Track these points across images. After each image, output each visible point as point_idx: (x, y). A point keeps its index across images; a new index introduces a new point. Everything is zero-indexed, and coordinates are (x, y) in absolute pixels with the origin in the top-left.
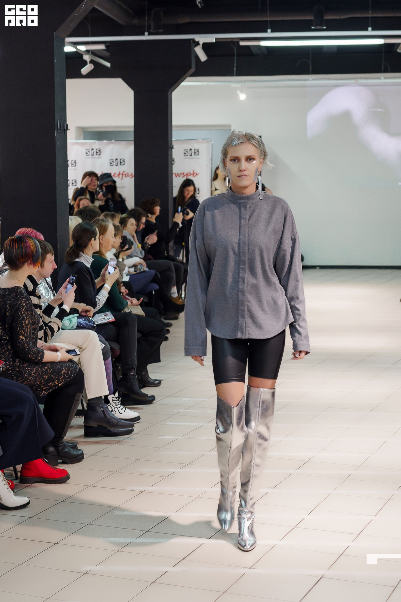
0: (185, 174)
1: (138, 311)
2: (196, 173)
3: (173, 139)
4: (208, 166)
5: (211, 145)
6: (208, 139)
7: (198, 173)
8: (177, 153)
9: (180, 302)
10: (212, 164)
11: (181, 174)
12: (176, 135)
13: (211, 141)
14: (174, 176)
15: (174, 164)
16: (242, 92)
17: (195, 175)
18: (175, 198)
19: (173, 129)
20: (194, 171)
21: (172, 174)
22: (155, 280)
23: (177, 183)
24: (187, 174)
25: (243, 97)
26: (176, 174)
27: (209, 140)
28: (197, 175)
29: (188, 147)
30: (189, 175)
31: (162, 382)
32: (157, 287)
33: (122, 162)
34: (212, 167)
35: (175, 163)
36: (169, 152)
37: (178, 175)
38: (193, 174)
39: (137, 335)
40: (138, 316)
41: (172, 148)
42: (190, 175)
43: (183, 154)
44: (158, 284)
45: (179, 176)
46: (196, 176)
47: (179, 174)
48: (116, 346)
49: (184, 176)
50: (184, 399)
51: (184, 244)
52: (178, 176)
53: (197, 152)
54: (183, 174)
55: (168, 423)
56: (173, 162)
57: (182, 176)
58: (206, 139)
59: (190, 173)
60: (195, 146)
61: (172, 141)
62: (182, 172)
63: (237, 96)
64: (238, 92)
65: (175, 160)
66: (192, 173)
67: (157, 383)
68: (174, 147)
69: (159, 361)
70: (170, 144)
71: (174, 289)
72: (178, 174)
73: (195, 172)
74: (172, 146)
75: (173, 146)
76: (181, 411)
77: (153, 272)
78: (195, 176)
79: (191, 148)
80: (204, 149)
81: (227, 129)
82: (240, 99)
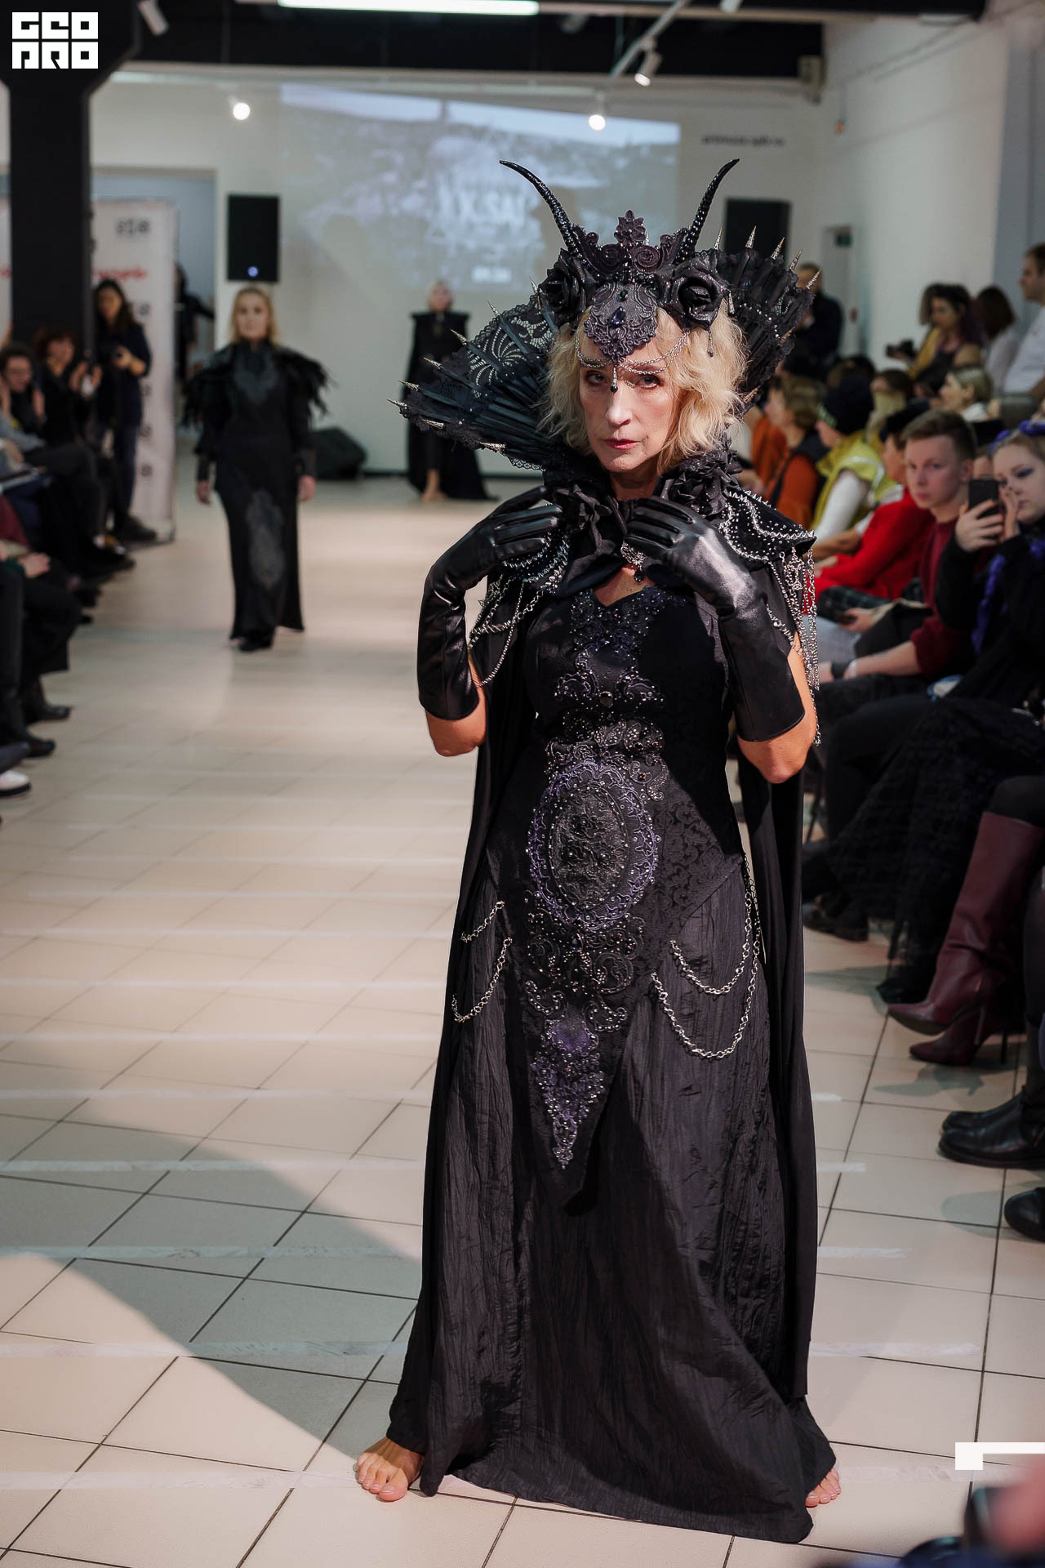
3: (94, 198)
4: (168, 257)
5: (174, 213)
6: (170, 198)
7: (144, 272)
8: (102, 226)
12: (99, 189)
13: (175, 204)
16: (240, 100)
17: (141, 276)
19: (94, 174)
20: (138, 267)
21: (90, 272)
24: (126, 274)
25: (241, 111)
27: (171, 201)
29: (124, 214)
31: (72, 711)
35: (98, 249)
36: (84, 224)
41: (91, 214)
43: (115, 229)
53: (144, 227)
56: (93, 248)
58: (164, 199)
60: (140, 213)
61: (90, 200)
63: (227, 111)
65: (98, 243)
67: (63, 715)
68: (96, 214)
69: (65, 667)
70: (86, 207)
73: (141, 270)
74: (90, 211)
75: (93, 212)
79: (130, 217)
80: (160, 222)
81: (205, 178)
82: (233, 115)
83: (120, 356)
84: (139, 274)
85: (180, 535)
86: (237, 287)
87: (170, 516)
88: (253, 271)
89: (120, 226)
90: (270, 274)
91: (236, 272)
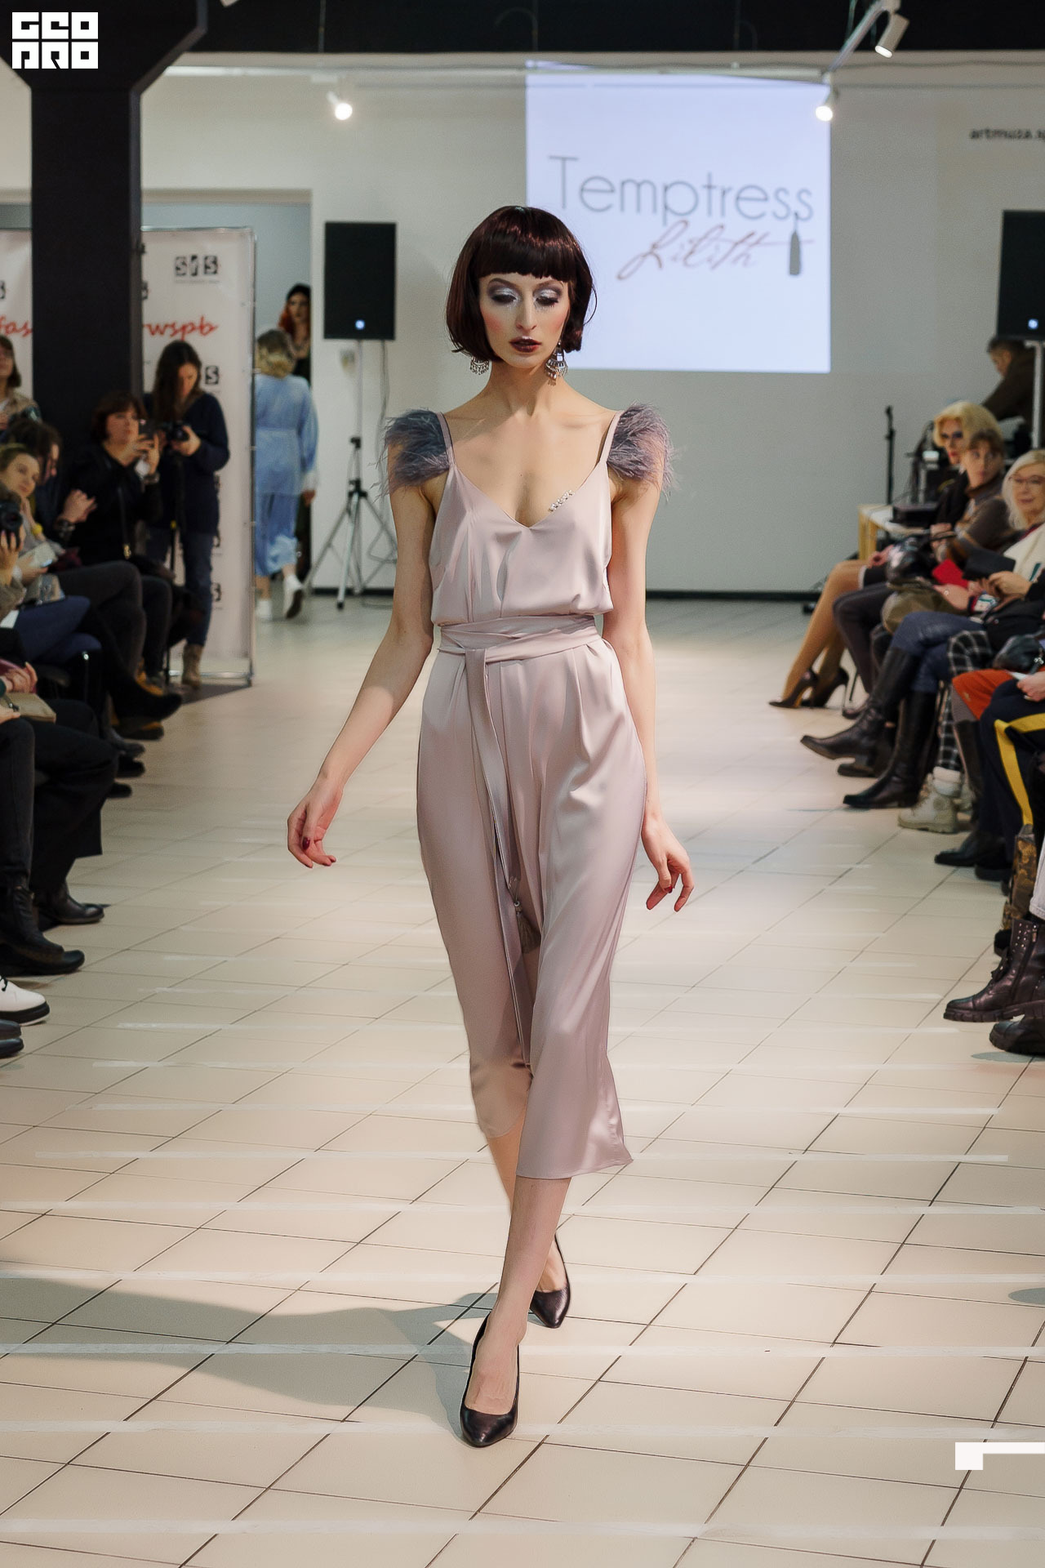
0: (178, 327)
1: (40, 709)
2: (208, 324)
3: (144, 228)
4: (243, 304)
5: (250, 247)
6: (245, 227)
7: (214, 326)
8: (155, 265)
10: (254, 300)
11: (166, 326)
12: (151, 218)
13: (252, 234)
14: (146, 332)
15: (146, 298)
16: (341, 97)
17: (206, 329)
18: (148, 398)
19: (145, 199)
20: (202, 319)
21: (140, 326)
22: (88, 624)
23: (153, 349)
24: (184, 328)
25: (343, 111)
26: (154, 327)
27: (247, 230)
28: (212, 329)
29: (186, 249)
30: (189, 328)
31: (105, 911)
32: (96, 644)
34: (254, 308)
35: (151, 295)
36: (133, 262)
37: (157, 330)
38: (202, 327)
39: (33, 778)
40: (38, 724)
41: (141, 250)
42: (193, 329)
43: (172, 269)
44: (99, 636)
45: (162, 333)
46: (212, 334)
47: (162, 327)
49: (176, 332)
50: (168, 958)
51: (174, 525)
52: (157, 335)
54: (173, 326)
55: (120, 1026)
56: (144, 294)
57: (169, 331)
58: (237, 228)
59: (192, 324)
60: (207, 247)
61: (140, 232)
62: (170, 322)
63: (327, 110)
64: (332, 98)
65: (150, 287)
66: (197, 324)
67: (93, 915)
68: (148, 248)
69: (96, 850)
70: (134, 241)
72: (158, 327)
73: (205, 323)
74: (140, 246)
75: (143, 247)
76: (158, 990)
77: (82, 603)
78: (205, 334)
79: (194, 252)
80: (232, 257)
81: (298, 202)
82: (335, 117)
83: (186, 437)
84: (204, 328)
85: (255, 680)
86: (341, 346)
87: (246, 654)
88: (360, 325)
90: (382, 328)
91: (337, 327)
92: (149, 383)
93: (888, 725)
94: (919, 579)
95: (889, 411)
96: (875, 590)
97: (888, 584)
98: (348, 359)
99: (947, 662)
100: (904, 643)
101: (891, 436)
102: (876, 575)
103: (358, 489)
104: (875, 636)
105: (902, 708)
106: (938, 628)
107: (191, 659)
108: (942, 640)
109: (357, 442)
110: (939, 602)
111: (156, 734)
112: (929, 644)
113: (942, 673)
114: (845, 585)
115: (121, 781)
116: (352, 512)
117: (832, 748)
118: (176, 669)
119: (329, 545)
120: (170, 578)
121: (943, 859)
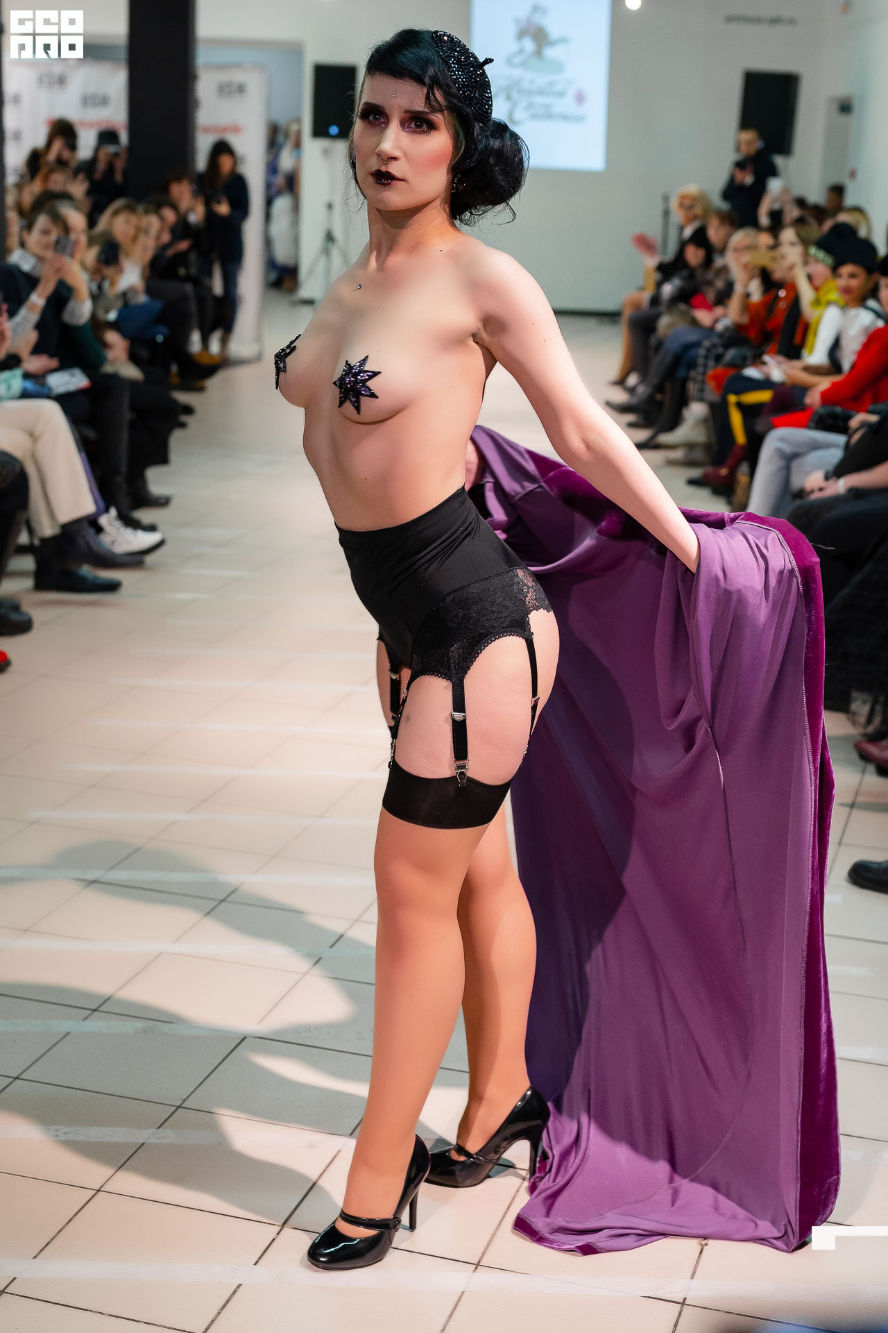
1: (131, 372)
2: (238, 127)
3: (198, 63)
4: (261, 115)
5: (267, 76)
6: (264, 63)
8: (206, 87)
9: (204, 360)
10: (270, 113)
11: (213, 129)
12: (203, 56)
13: (268, 68)
14: (198, 131)
15: (198, 109)
19: (199, 45)
21: (194, 127)
22: (161, 318)
24: (225, 129)
26: (203, 128)
27: (265, 66)
28: (240, 130)
29: (224, 77)
30: (228, 130)
31: (171, 500)
32: (165, 330)
33: (104, 101)
35: (201, 107)
36: (191, 85)
37: (207, 130)
39: (127, 416)
40: (132, 384)
41: (196, 77)
44: (168, 325)
48: (91, 434)
49: (217, 131)
52: (206, 133)
53: (241, 89)
54: (216, 127)
56: (197, 106)
58: (259, 64)
60: (237, 77)
61: (195, 65)
65: (201, 102)
67: (163, 502)
68: (200, 76)
69: (166, 461)
70: (191, 71)
71: (196, 337)
74: (195, 75)
75: (197, 75)
76: (204, 550)
77: (158, 305)
80: (254, 82)
81: (295, 50)
84: (236, 129)
85: (265, 356)
86: (322, 143)
87: (259, 339)
88: (334, 130)
89: (221, 87)
91: (320, 131)
92: (201, 162)
93: (659, 397)
94: (682, 306)
95: (666, 199)
96: (654, 310)
97: (662, 308)
98: (326, 153)
99: (696, 357)
100: (672, 346)
101: (666, 213)
102: (655, 300)
103: (330, 238)
104: (653, 341)
105: (668, 386)
106: (692, 337)
107: (224, 341)
108: (697, 345)
109: (330, 207)
110: (695, 323)
111: (201, 389)
112: (689, 347)
113: (692, 365)
114: (636, 305)
115: (184, 418)
116: (326, 251)
117: (623, 409)
118: (215, 347)
119: (311, 272)
120: (210, 289)
121: (692, 482)
